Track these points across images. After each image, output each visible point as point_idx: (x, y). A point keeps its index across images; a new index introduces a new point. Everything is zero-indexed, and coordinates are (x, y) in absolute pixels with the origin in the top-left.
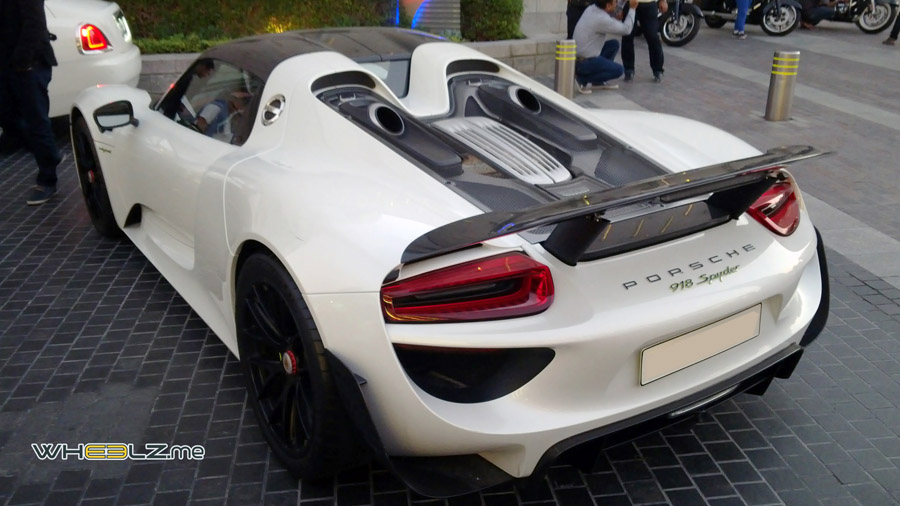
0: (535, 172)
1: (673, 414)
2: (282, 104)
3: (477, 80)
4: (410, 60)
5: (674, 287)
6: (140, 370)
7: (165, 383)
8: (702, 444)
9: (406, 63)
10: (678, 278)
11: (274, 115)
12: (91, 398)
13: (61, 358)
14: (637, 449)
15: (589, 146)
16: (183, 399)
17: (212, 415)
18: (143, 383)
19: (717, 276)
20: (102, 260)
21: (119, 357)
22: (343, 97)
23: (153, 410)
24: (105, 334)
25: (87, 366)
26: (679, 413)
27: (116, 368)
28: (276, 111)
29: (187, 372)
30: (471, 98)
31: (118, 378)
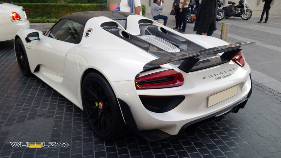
0: (170, 49)
1: (216, 116)
2: (92, 31)
3: (147, 26)
4: (126, 20)
5: (217, 79)
6: (46, 113)
7: (55, 116)
8: (220, 128)
9: (125, 20)
10: (217, 76)
11: (89, 34)
12: (32, 121)
13: (20, 111)
14: (202, 130)
15: (184, 43)
16: (62, 121)
17: (72, 125)
18: (48, 117)
19: (227, 76)
20: (27, 83)
21: (39, 110)
22: (109, 29)
23: (53, 124)
24: (33, 103)
25: (29, 113)
26: (218, 116)
27: (38, 113)
28: (89, 33)
29: (62, 113)
30: (146, 30)
31: (40, 116)
